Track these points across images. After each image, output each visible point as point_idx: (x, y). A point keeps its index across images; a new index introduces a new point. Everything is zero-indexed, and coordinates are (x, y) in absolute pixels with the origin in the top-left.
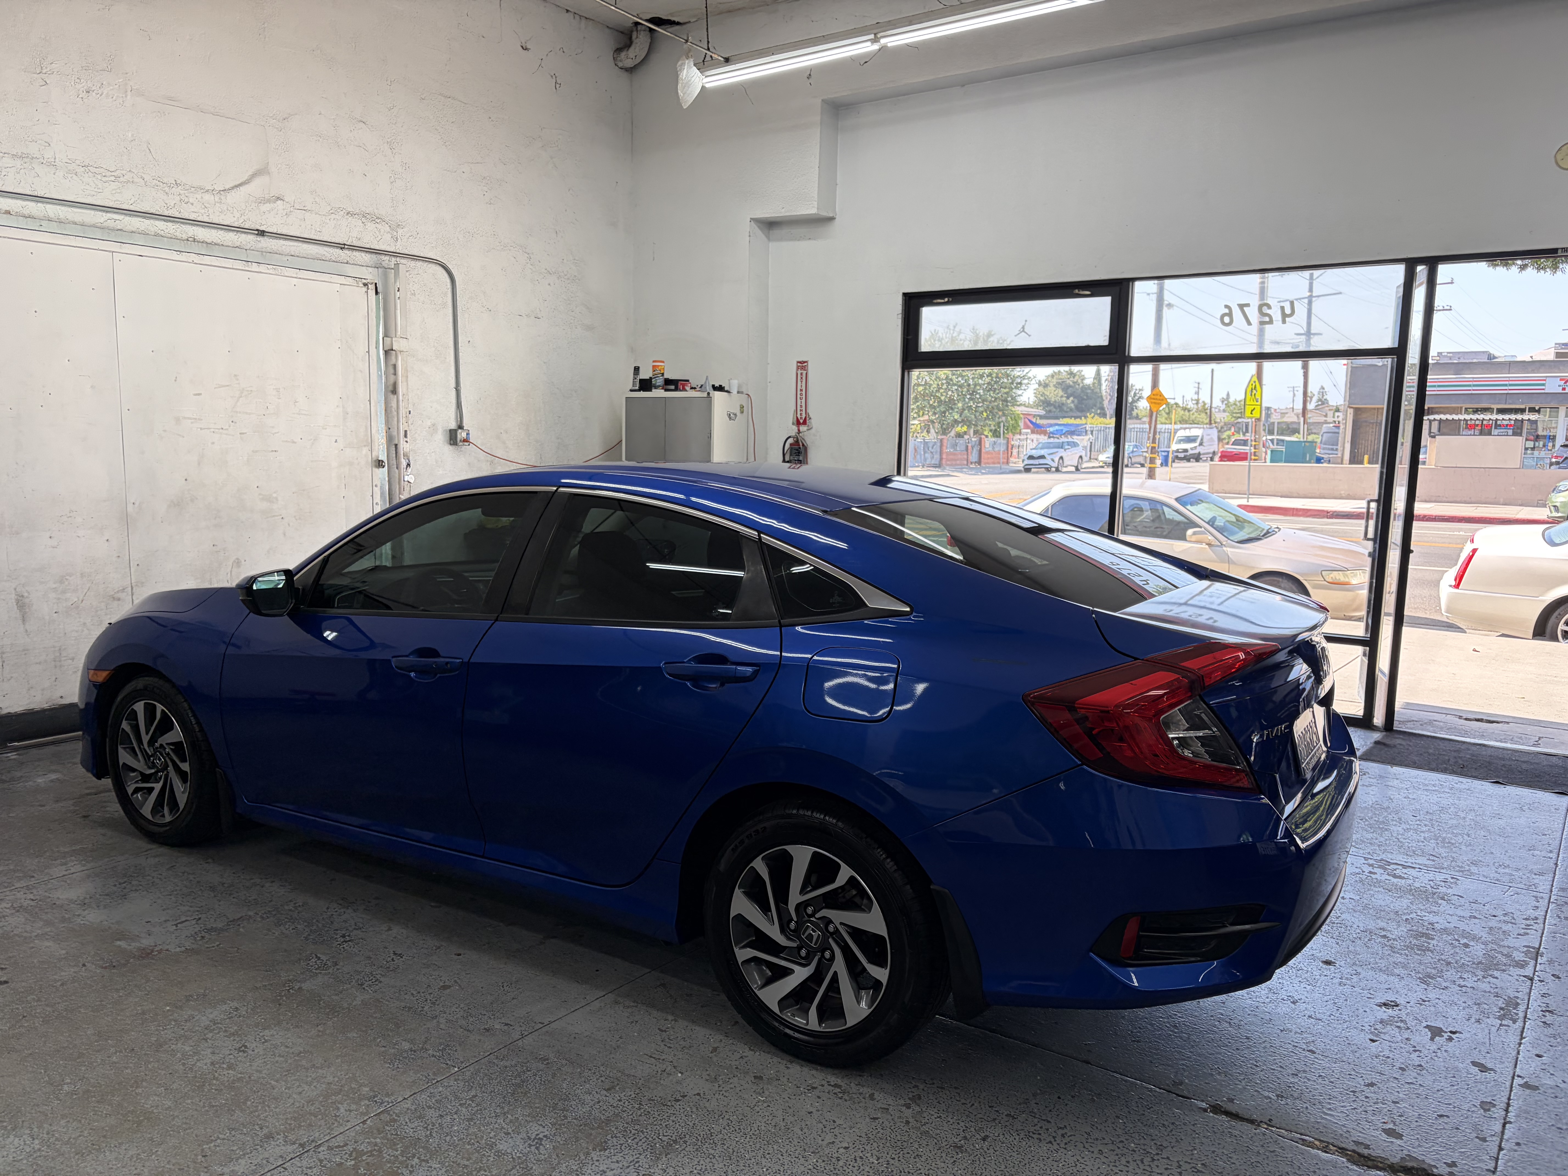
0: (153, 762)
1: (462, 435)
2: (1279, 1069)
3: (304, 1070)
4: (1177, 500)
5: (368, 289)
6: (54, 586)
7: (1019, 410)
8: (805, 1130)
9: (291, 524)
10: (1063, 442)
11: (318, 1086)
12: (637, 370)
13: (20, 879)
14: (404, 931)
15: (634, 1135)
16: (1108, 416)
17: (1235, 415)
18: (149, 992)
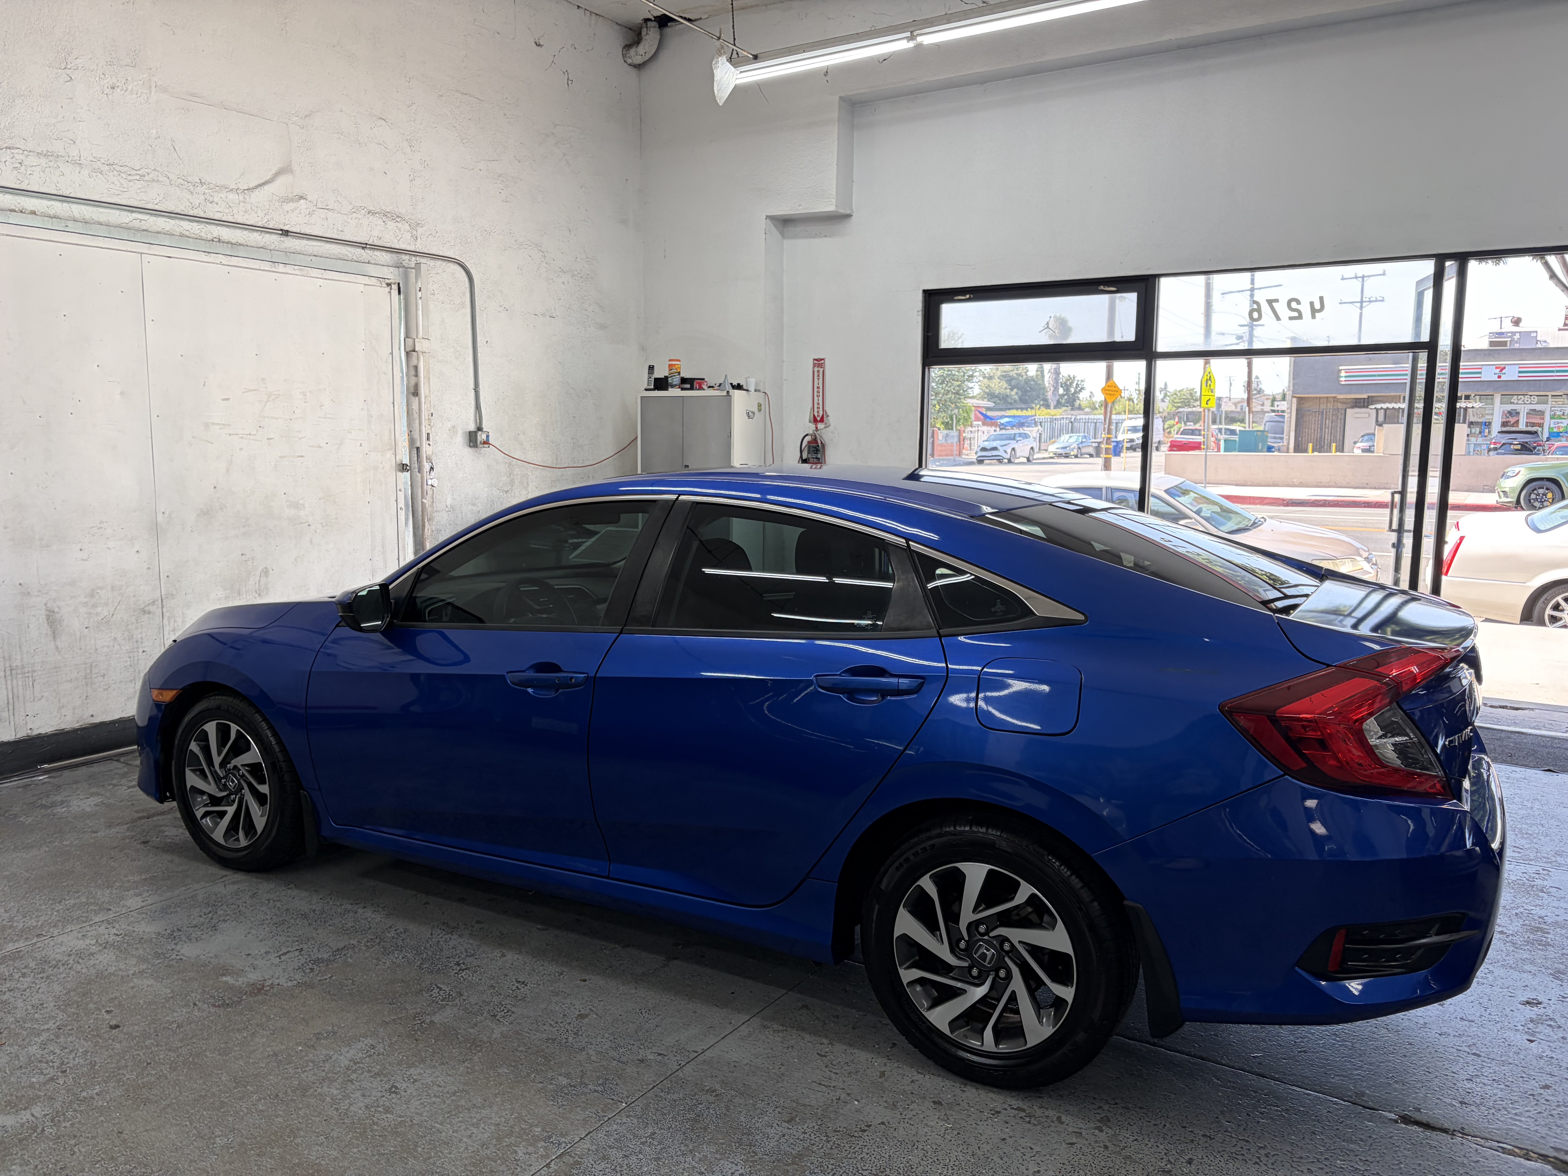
0: (225, 785)
1: (482, 437)
2: (1452, 1074)
3: (466, 1111)
4: (1166, 491)
5: (391, 289)
6: (85, 600)
7: (970, 402)
8: (1005, 1159)
9: (318, 531)
10: (1015, 434)
11: (486, 1128)
12: (651, 368)
13: (96, 913)
14: (520, 957)
15: (832, 1170)
16: (1052, 407)
17: (1176, 405)
18: (274, 1031)
